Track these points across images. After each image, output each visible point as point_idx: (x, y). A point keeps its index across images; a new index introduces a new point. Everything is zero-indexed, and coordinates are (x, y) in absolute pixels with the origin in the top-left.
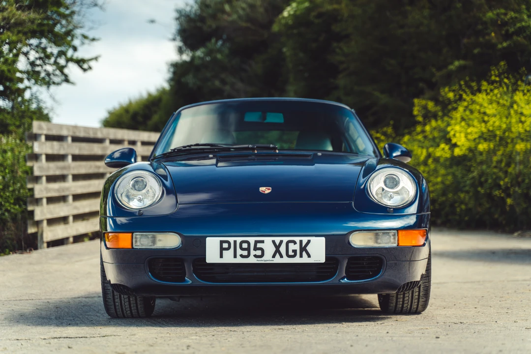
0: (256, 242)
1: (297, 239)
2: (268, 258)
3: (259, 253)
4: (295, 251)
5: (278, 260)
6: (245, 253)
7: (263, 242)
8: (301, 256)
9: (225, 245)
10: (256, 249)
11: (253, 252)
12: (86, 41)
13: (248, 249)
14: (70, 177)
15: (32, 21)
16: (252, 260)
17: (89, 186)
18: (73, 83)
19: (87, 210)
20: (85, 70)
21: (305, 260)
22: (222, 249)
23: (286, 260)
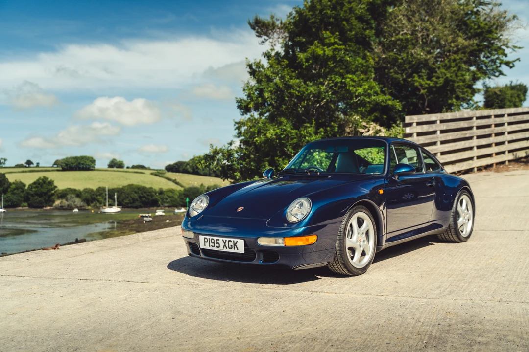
0: (217, 240)
1: (232, 240)
2: (221, 249)
3: (218, 245)
4: (231, 246)
5: (225, 250)
6: (213, 245)
7: (219, 240)
8: (234, 249)
9: (206, 240)
10: (217, 243)
11: (216, 245)
12: (516, 49)
13: (214, 243)
14: (439, 143)
15: (472, 45)
16: (215, 249)
17: (456, 146)
18: (505, 75)
19: (454, 159)
20: (511, 67)
21: (236, 251)
22: (205, 242)
23: (228, 250)
